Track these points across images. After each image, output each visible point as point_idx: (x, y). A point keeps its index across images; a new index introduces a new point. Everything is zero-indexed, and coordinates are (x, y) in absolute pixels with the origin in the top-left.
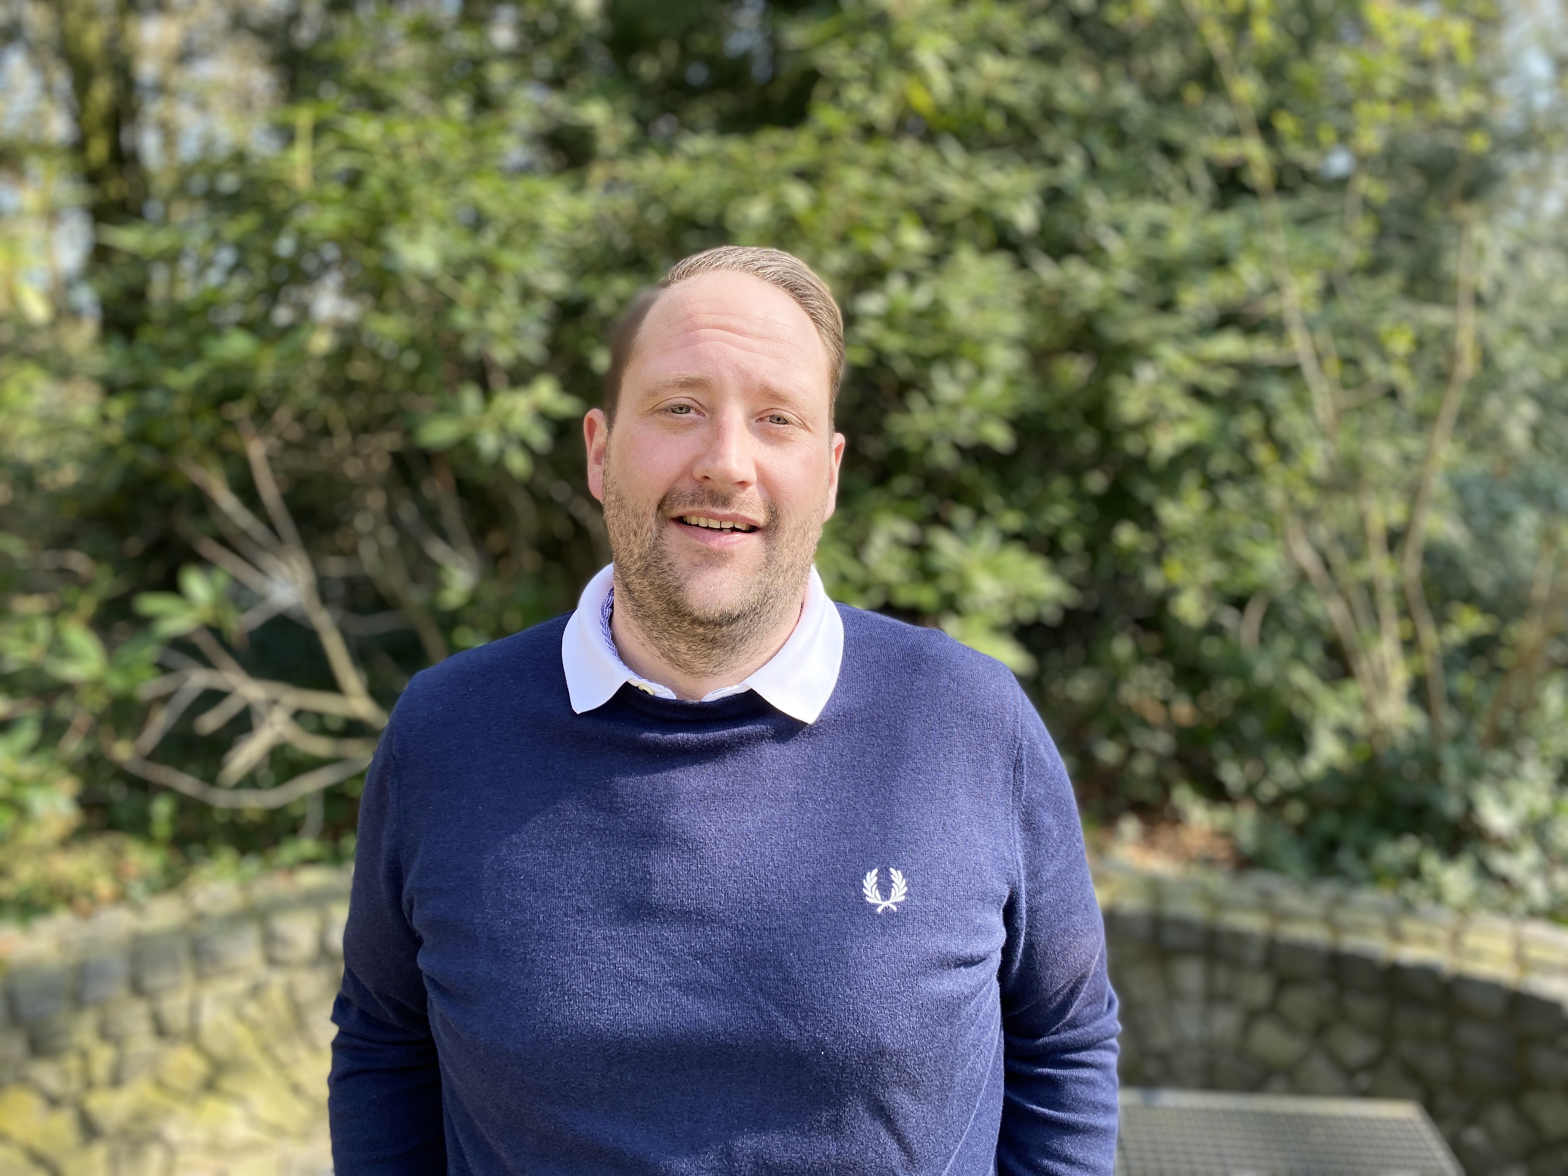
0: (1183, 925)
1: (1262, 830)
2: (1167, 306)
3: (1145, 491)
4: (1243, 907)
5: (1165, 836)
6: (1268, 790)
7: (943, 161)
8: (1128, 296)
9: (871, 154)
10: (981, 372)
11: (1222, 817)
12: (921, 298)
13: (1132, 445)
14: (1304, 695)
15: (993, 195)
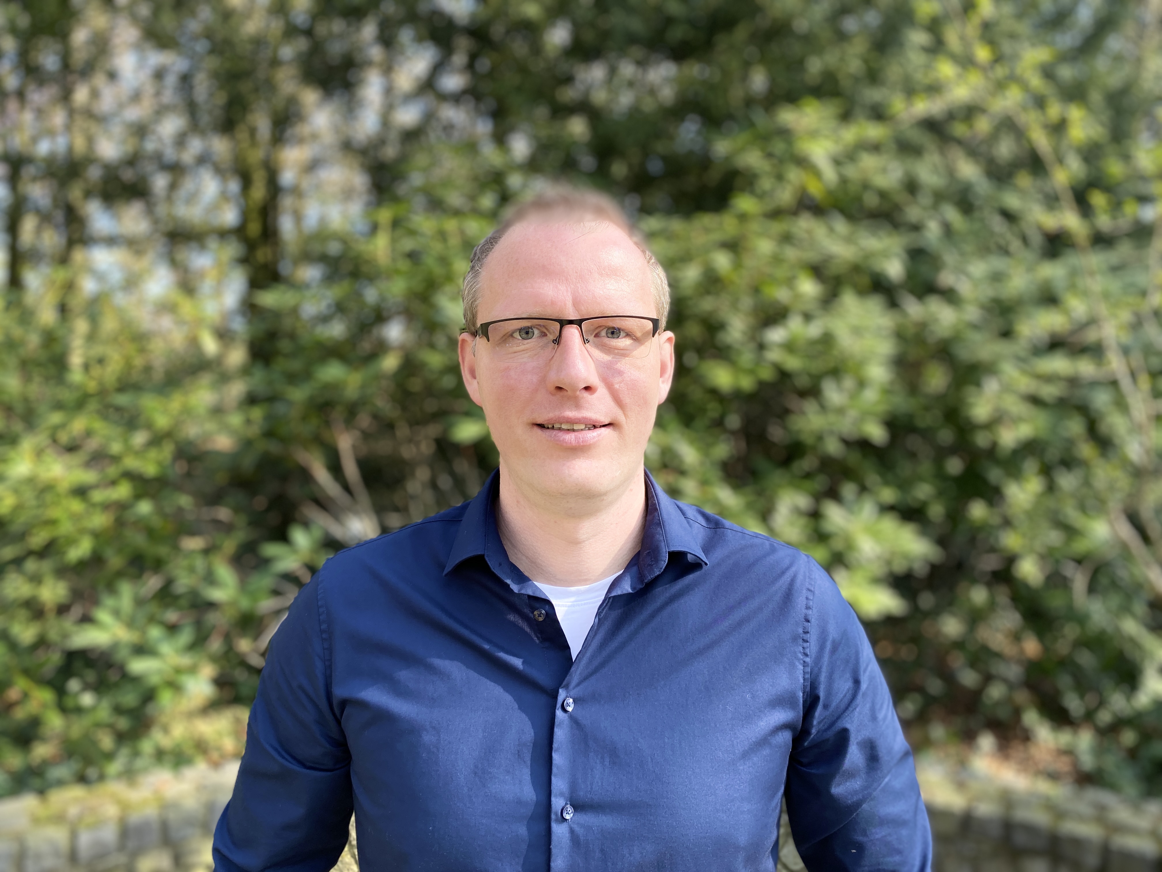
0: (1030, 829)
1: (1099, 751)
2: (1007, 334)
3: (994, 474)
4: (1081, 818)
5: (1017, 751)
6: (1104, 717)
7: (831, 230)
8: (975, 327)
9: (778, 227)
10: (862, 384)
11: (1065, 738)
12: (814, 330)
13: (981, 440)
14: (1132, 640)
15: (868, 256)
